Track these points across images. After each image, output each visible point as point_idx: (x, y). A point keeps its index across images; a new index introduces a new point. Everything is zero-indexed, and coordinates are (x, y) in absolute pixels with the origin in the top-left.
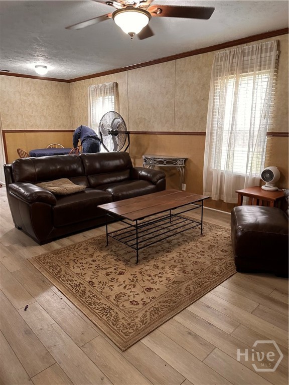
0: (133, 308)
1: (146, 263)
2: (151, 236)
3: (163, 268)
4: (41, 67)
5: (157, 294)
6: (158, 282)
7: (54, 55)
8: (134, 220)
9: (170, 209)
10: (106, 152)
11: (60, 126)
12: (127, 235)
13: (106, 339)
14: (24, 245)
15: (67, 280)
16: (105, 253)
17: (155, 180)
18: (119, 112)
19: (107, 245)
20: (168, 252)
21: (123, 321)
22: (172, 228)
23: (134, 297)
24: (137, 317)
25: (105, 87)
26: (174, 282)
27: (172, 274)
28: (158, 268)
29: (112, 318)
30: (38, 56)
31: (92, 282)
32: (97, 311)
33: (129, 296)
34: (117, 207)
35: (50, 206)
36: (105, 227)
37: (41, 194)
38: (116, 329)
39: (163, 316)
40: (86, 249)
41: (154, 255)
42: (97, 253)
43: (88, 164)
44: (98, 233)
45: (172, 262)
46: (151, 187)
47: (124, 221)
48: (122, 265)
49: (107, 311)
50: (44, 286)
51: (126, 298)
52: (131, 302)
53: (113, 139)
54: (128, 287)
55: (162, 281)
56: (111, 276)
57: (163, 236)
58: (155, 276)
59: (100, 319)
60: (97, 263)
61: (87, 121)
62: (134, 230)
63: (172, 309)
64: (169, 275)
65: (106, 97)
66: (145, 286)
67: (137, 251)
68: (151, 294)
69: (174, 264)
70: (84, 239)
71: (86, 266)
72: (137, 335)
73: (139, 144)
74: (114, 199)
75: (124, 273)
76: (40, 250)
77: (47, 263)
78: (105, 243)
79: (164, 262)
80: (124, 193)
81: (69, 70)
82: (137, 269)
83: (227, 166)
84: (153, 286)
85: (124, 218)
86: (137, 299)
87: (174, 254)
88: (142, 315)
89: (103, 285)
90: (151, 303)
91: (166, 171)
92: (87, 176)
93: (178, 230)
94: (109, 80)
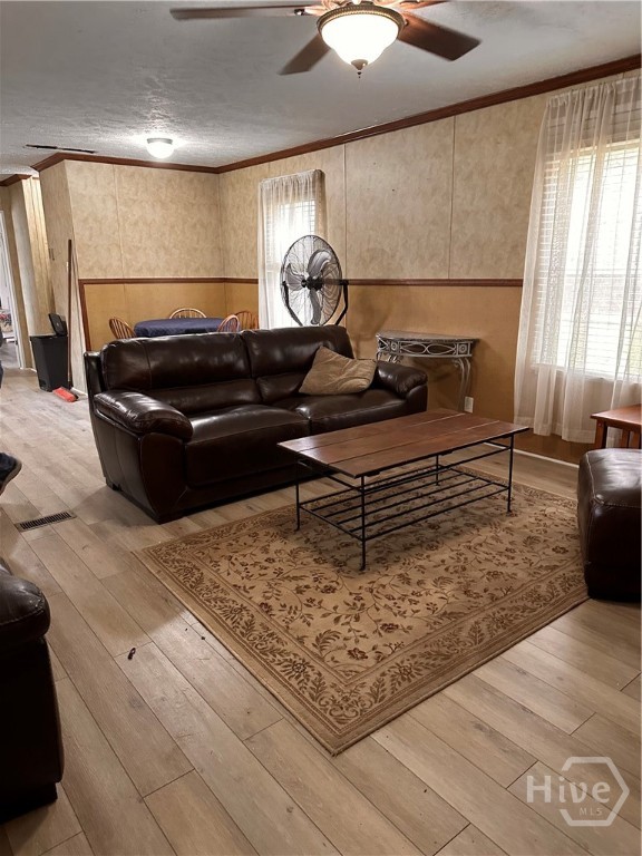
0: (356, 665)
1: (383, 571)
2: (392, 511)
3: (420, 583)
4: (161, 141)
5: (408, 639)
6: (409, 613)
7: (186, 117)
8: (357, 477)
9: (437, 455)
10: (296, 325)
11: (197, 270)
12: (341, 507)
13: (298, 727)
14: (126, 523)
15: (215, 599)
16: (292, 545)
17: (403, 387)
18: (325, 235)
19: (298, 529)
20: (431, 548)
21: (333, 691)
22: (439, 496)
23: (357, 641)
24: (363, 685)
25: (296, 182)
26: (445, 613)
27: (439, 596)
28: (409, 583)
29: (310, 684)
30: (154, 118)
31: (267, 604)
32: (278, 668)
33: (345, 639)
34: (319, 447)
35: (180, 441)
36: (293, 489)
37: (160, 417)
38: (318, 707)
39: (420, 688)
40: (255, 535)
41: (402, 555)
42: (277, 545)
43: (257, 353)
44: (279, 501)
45: (441, 571)
46: (396, 403)
47: (335, 476)
48: (329, 572)
49: (298, 668)
50: (166, 609)
51: (340, 643)
52: (350, 652)
53: (312, 296)
54: (343, 620)
55: (417, 611)
56: (308, 594)
57: (420, 513)
58: (403, 598)
59: (284, 686)
60: (277, 565)
61: (256, 258)
62: (356, 497)
63: (439, 672)
64: (434, 599)
65: (300, 204)
66: (380, 620)
67: (364, 545)
68: (393, 638)
69: (445, 575)
70: (249, 514)
71: (254, 571)
72: (364, 723)
73: (368, 309)
74: (312, 429)
75: (334, 590)
76: (159, 535)
77: (173, 561)
78: (295, 523)
79: (422, 569)
80: (335, 416)
81: (218, 146)
82: (364, 582)
83: (572, 357)
84: (397, 621)
85: (336, 471)
86: (364, 646)
87: (444, 554)
88: (374, 680)
89: (289, 613)
90: (394, 656)
91: (429, 368)
92: (255, 379)
93: (455, 502)
94: (304, 167)
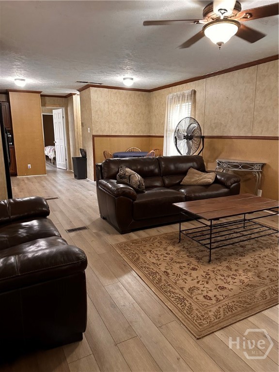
0: (207, 302)
1: (219, 264)
2: (223, 238)
3: (236, 270)
4: (129, 79)
5: (231, 294)
6: (231, 283)
7: (140, 69)
8: (209, 220)
9: (245, 214)
10: (180, 155)
11: (139, 132)
12: (198, 234)
13: (182, 325)
14: (108, 233)
15: (144, 267)
16: (177, 249)
17: (229, 183)
18: (195, 117)
19: (180, 242)
20: (242, 256)
21: (197, 312)
22: (245, 233)
23: (207, 292)
24: (210, 311)
25: (183, 95)
26: (248, 285)
27: (245, 277)
28: (231, 270)
29: (186, 308)
30: (127, 69)
31: (167, 272)
32: (172, 299)
33: (202, 291)
34: (188, 206)
35: (132, 200)
36: (179, 224)
37: (125, 190)
38: (191, 318)
39: (237, 315)
40: (161, 243)
41: (227, 258)
42: (170, 248)
43: (163, 166)
44: (173, 229)
45: (246, 266)
46: (226, 190)
47: (200, 220)
48: (194, 262)
49: (182, 300)
50: (125, 269)
51: (200, 292)
52: (204, 296)
53: (188, 143)
54: (201, 283)
55: (235, 282)
56: (185, 270)
57: (236, 240)
58: (228, 276)
59: (175, 307)
60: (171, 256)
61: (164, 127)
62: (209, 230)
63: (246, 310)
64: (243, 278)
65: (184, 104)
66: (218, 285)
67: (210, 251)
68: (224, 293)
69: (248, 268)
70: (158, 234)
71: (161, 257)
72: (211, 327)
73: (213, 149)
74: (187, 199)
75: (196, 270)
76: (121, 238)
77: (127, 250)
78: (178, 239)
79: (237, 264)
80: (197, 194)
81: (151, 80)
82: (210, 267)
84: (226, 285)
85: (200, 218)
86: (210, 294)
87: (248, 259)
88: (215, 310)
89: (177, 277)
90: (224, 300)
91: (241, 176)
92: (162, 177)
93: (253, 236)
94: (187, 89)
